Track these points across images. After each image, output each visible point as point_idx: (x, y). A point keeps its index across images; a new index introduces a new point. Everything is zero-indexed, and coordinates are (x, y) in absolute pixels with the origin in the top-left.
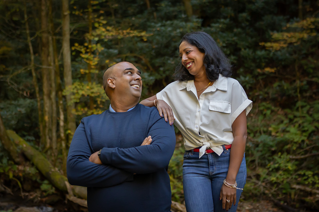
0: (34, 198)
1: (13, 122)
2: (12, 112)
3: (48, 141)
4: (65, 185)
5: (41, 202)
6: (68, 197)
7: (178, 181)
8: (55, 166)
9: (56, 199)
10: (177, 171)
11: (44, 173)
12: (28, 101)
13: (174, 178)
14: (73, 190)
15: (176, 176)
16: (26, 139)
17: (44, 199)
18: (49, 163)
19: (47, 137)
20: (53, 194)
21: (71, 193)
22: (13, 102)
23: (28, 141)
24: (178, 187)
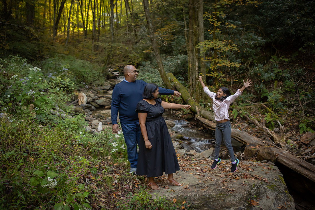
0: (178, 115)
1: (173, 68)
2: (173, 62)
3: (191, 80)
4: (195, 109)
5: (181, 117)
6: (196, 116)
7: (275, 113)
8: (192, 96)
9: (190, 116)
10: (274, 105)
11: (185, 100)
12: (183, 56)
13: (272, 110)
14: (200, 112)
15: (274, 109)
16: (179, 79)
17: (184, 116)
18: (189, 94)
19: (190, 78)
20: (189, 113)
21: (199, 114)
22: (175, 57)
23: (180, 80)
24: (275, 117)
